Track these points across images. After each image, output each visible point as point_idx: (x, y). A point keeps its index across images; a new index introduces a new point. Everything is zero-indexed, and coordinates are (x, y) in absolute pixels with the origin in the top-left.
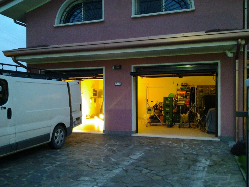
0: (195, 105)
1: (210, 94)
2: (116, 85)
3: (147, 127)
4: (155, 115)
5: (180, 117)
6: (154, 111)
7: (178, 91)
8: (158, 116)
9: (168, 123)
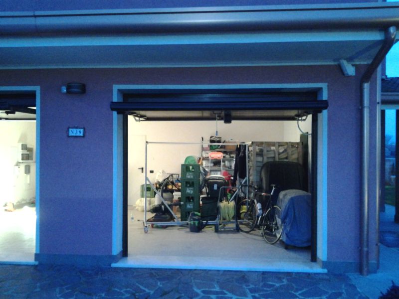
0: (246, 182)
1: (277, 159)
2: (71, 134)
3: (146, 232)
4: (163, 204)
5: (218, 209)
6: (162, 196)
7: (204, 152)
8: (169, 206)
9: (192, 222)
